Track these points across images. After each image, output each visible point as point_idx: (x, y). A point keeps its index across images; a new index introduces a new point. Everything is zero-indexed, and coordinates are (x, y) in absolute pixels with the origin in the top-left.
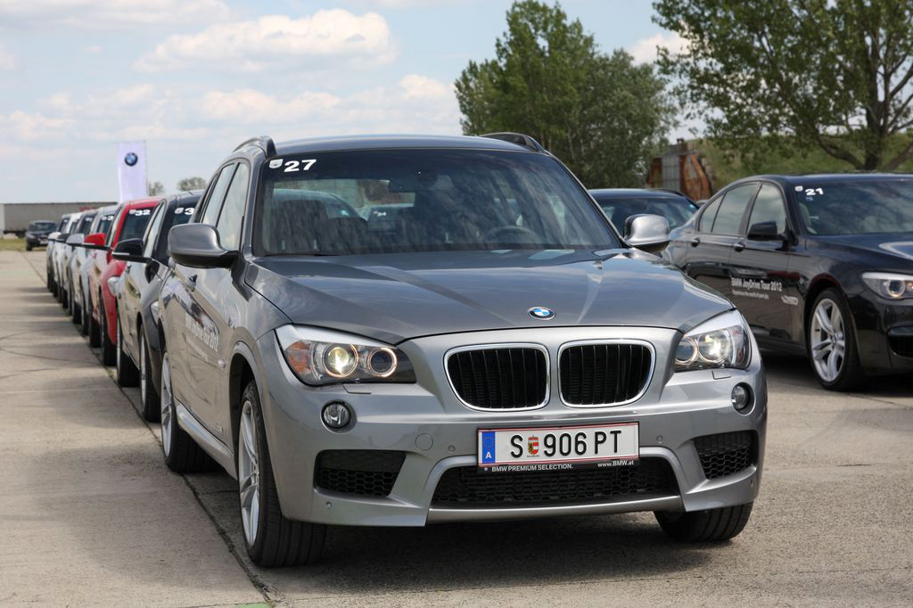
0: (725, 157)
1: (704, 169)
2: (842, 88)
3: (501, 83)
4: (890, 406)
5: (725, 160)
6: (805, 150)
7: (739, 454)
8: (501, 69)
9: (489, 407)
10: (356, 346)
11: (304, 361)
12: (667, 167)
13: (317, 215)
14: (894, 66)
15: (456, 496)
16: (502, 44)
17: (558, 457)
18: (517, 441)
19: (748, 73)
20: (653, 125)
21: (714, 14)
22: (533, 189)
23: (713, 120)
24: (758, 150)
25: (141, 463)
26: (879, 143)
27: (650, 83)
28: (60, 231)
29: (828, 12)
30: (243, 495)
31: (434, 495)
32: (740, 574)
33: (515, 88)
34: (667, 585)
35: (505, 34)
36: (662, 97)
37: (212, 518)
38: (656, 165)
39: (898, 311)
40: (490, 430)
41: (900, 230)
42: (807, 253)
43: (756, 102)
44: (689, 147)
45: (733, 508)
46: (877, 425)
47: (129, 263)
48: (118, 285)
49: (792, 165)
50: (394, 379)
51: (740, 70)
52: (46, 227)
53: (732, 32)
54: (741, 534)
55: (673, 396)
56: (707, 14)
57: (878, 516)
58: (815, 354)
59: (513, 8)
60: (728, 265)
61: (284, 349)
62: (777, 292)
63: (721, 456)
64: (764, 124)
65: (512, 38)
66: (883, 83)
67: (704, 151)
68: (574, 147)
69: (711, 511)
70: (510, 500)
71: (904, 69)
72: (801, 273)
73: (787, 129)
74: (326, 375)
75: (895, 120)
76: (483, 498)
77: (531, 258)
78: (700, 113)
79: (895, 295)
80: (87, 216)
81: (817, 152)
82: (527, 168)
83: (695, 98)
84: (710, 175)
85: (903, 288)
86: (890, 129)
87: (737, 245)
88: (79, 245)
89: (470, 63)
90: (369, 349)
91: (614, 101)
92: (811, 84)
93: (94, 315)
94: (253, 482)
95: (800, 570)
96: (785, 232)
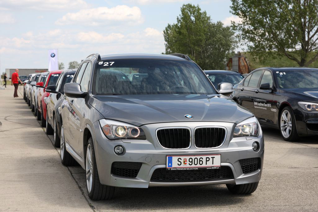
0: (254, 58)
1: (246, 62)
2: (294, 36)
3: (178, 31)
4: (307, 147)
5: (253, 60)
6: (281, 57)
7: (254, 166)
8: (179, 27)
9: (170, 148)
10: (126, 127)
11: (108, 131)
12: (234, 61)
13: (115, 81)
14: (311, 29)
15: (159, 178)
16: (179, 18)
17: (193, 165)
18: (179, 160)
19: (262, 30)
20: (229, 47)
21: (251, 10)
22: (188, 73)
23: (250, 46)
24: (265, 56)
25: (53, 162)
26: (306, 55)
27: (229, 32)
28: (28, 80)
29: (289, 10)
30: (87, 176)
31: (151, 178)
32: (254, 206)
33: (183, 34)
34: (229, 209)
35: (180, 15)
36: (233, 38)
37: (77, 182)
38: (230, 60)
39: (310, 115)
40: (171, 156)
41: (311, 87)
42: (280, 94)
43: (264, 40)
44: (242, 55)
45: (252, 184)
46: (302, 154)
47: (51, 93)
48: (47, 100)
49: (276, 61)
50: (139, 138)
51: (259, 29)
52: (24, 77)
53: (257, 16)
54: (255, 192)
55: (233, 145)
56: (248, 10)
57: (301, 186)
58: (282, 128)
59: (183, 6)
60: (253, 97)
61: (102, 127)
62: (269, 107)
63: (248, 166)
64: (267, 48)
65: (183, 16)
66: (307, 35)
67: (246, 56)
68: (203, 54)
69: (245, 185)
70: (177, 179)
71: (314, 30)
72: (278, 101)
73: (275, 49)
74: (116, 136)
75: (311, 47)
76: (168, 179)
77: (186, 97)
78: (246, 44)
79: (309, 110)
80: (37, 75)
81: (285, 57)
82: (186, 66)
83: (244, 38)
84: (248, 64)
85: (312, 107)
86: (309, 50)
87: (256, 91)
88: (35, 85)
89: (168, 24)
90: (130, 128)
91: (216, 38)
92: (283, 35)
93: (39, 109)
94: (91, 171)
95: (274, 205)
96: (272, 87)
